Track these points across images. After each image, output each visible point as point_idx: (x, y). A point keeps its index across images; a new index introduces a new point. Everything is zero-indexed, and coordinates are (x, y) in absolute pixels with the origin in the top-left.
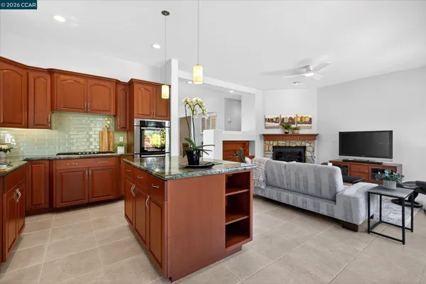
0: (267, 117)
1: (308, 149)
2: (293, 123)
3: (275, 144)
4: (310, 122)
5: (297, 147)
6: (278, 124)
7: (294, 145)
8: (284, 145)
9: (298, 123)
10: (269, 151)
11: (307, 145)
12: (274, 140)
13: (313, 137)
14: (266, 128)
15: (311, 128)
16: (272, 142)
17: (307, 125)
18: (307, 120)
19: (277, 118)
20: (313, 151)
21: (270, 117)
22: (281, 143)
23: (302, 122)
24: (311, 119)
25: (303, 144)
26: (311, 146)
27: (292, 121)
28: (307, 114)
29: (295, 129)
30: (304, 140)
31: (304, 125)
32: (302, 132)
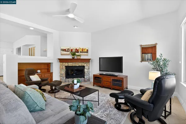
0: (62, 48)
1: (86, 67)
2: (78, 52)
3: (66, 64)
4: (87, 51)
5: (79, 66)
6: (69, 53)
7: (78, 65)
8: (72, 65)
9: (81, 52)
10: (62, 69)
11: (85, 65)
12: (65, 62)
13: (88, 61)
14: (62, 55)
15: (87, 55)
16: (64, 64)
17: (85, 53)
18: (86, 50)
19: (68, 49)
20: (89, 69)
21: (64, 48)
22: (70, 64)
23: (82, 52)
24: (87, 50)
25: (83, 64)
26: (87, 66)
27: (77, 51)
28: (86, 47)
29: (78, 56)
30: (83, 62)
31: (84, 53)
32: (82, 57)
